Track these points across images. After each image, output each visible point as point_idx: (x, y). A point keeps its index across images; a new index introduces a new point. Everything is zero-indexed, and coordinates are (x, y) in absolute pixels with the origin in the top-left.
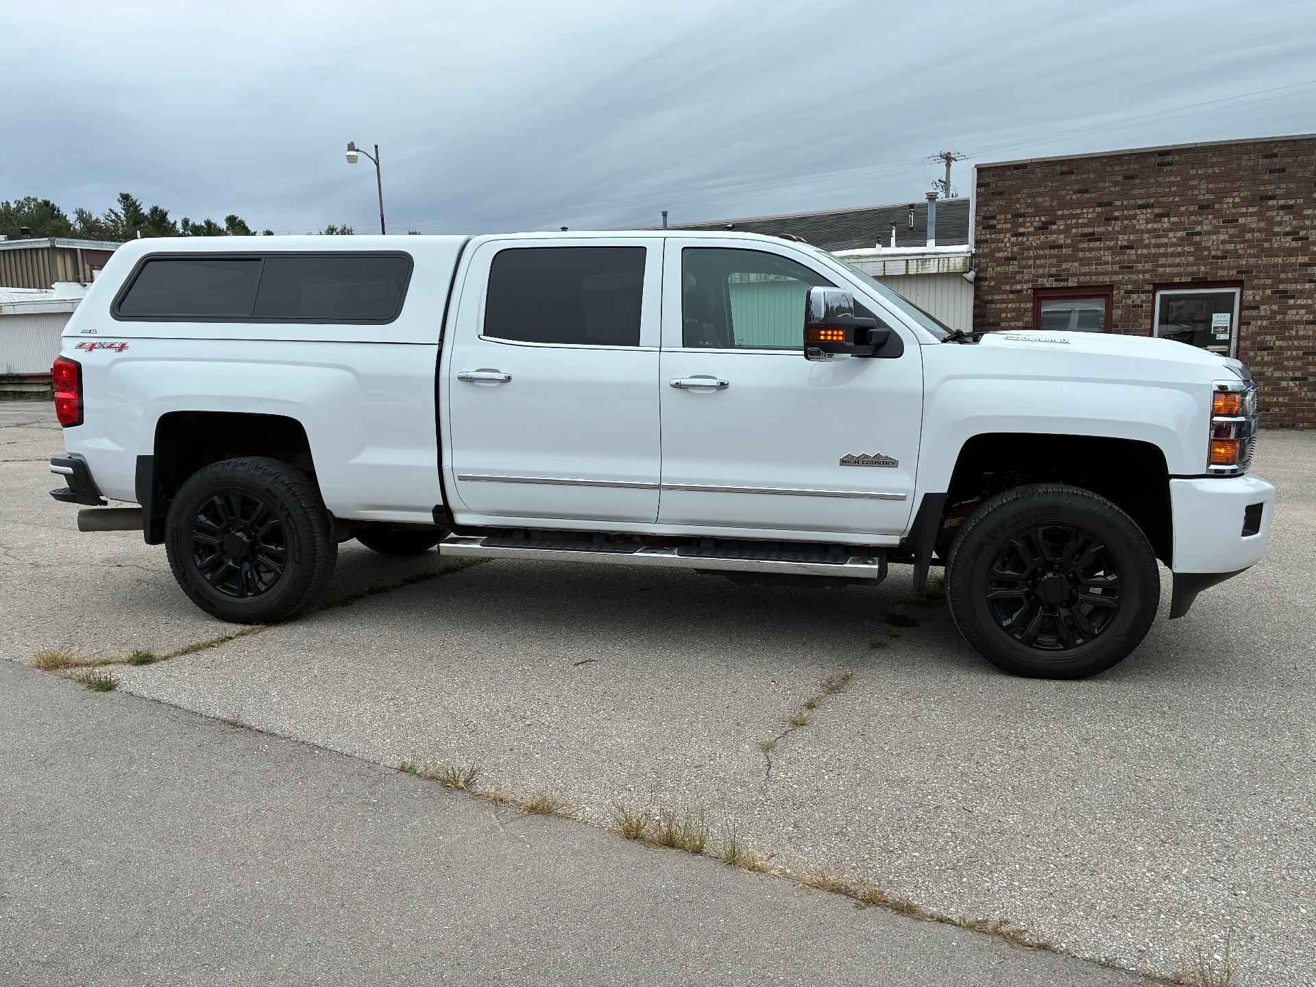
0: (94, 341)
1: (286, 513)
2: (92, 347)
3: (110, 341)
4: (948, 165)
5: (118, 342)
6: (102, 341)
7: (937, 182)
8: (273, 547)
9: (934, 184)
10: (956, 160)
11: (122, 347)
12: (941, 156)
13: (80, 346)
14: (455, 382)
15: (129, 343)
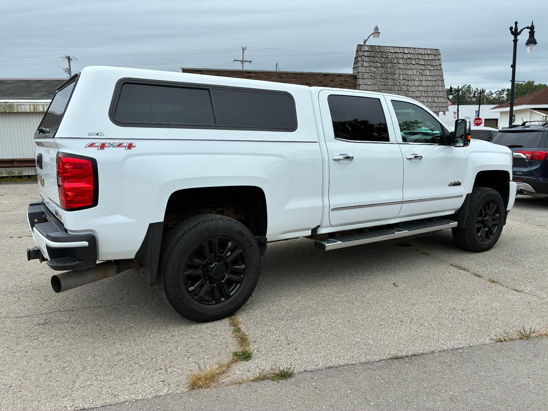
0: (103, 141)
1: (250, 244)
2: (103, 146)
3: (118, 142)
4: (69, 62)
5: (126, 143)
6: (111, 141)
7: (66, 69)
8: (238, 267)
9: (64, 70)
10: (72, 60)
11: (130, 146)
12: (66, 57)
13: (91, 145)
14: (333, 163)
15: (135, 143)
